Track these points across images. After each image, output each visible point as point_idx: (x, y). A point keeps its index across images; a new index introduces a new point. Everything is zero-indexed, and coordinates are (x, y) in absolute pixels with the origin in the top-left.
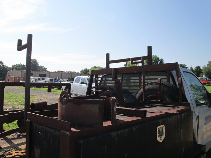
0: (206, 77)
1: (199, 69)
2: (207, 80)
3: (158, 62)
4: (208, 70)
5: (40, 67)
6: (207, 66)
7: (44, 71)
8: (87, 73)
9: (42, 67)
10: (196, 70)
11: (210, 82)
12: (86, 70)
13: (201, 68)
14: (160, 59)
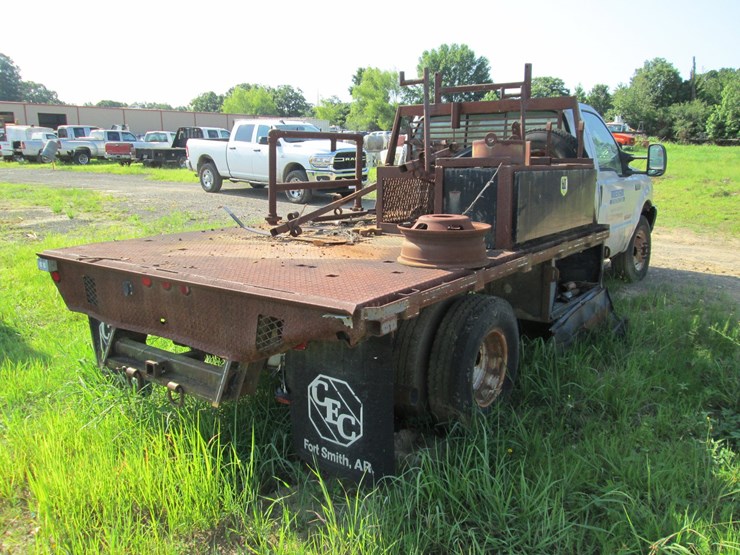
0: (622, 124)
1: (603, 97)
2: (624, 132)
3: (469, 68)
4: (631, 99)
5: (27, 86)
6: (629, 86)
7: (45, 101)
8: (215, 108)
9: (36, 87)
10: (593, 98)
11: (633, 139)
12: (210, 100)
13: (611, 92)
14: (477, 57)
